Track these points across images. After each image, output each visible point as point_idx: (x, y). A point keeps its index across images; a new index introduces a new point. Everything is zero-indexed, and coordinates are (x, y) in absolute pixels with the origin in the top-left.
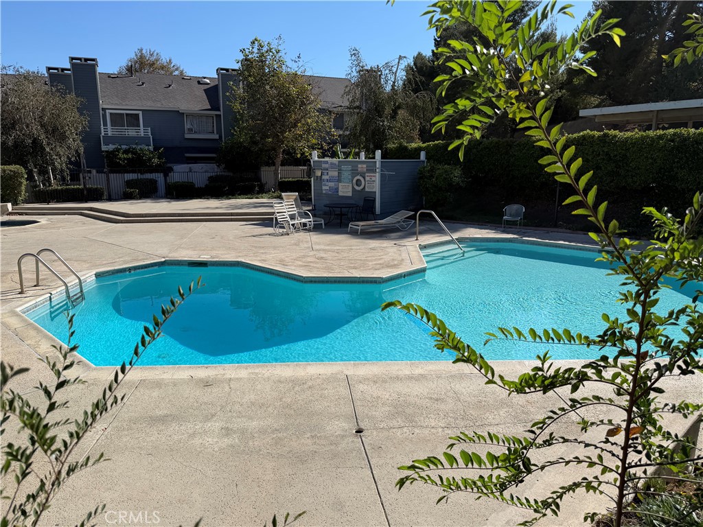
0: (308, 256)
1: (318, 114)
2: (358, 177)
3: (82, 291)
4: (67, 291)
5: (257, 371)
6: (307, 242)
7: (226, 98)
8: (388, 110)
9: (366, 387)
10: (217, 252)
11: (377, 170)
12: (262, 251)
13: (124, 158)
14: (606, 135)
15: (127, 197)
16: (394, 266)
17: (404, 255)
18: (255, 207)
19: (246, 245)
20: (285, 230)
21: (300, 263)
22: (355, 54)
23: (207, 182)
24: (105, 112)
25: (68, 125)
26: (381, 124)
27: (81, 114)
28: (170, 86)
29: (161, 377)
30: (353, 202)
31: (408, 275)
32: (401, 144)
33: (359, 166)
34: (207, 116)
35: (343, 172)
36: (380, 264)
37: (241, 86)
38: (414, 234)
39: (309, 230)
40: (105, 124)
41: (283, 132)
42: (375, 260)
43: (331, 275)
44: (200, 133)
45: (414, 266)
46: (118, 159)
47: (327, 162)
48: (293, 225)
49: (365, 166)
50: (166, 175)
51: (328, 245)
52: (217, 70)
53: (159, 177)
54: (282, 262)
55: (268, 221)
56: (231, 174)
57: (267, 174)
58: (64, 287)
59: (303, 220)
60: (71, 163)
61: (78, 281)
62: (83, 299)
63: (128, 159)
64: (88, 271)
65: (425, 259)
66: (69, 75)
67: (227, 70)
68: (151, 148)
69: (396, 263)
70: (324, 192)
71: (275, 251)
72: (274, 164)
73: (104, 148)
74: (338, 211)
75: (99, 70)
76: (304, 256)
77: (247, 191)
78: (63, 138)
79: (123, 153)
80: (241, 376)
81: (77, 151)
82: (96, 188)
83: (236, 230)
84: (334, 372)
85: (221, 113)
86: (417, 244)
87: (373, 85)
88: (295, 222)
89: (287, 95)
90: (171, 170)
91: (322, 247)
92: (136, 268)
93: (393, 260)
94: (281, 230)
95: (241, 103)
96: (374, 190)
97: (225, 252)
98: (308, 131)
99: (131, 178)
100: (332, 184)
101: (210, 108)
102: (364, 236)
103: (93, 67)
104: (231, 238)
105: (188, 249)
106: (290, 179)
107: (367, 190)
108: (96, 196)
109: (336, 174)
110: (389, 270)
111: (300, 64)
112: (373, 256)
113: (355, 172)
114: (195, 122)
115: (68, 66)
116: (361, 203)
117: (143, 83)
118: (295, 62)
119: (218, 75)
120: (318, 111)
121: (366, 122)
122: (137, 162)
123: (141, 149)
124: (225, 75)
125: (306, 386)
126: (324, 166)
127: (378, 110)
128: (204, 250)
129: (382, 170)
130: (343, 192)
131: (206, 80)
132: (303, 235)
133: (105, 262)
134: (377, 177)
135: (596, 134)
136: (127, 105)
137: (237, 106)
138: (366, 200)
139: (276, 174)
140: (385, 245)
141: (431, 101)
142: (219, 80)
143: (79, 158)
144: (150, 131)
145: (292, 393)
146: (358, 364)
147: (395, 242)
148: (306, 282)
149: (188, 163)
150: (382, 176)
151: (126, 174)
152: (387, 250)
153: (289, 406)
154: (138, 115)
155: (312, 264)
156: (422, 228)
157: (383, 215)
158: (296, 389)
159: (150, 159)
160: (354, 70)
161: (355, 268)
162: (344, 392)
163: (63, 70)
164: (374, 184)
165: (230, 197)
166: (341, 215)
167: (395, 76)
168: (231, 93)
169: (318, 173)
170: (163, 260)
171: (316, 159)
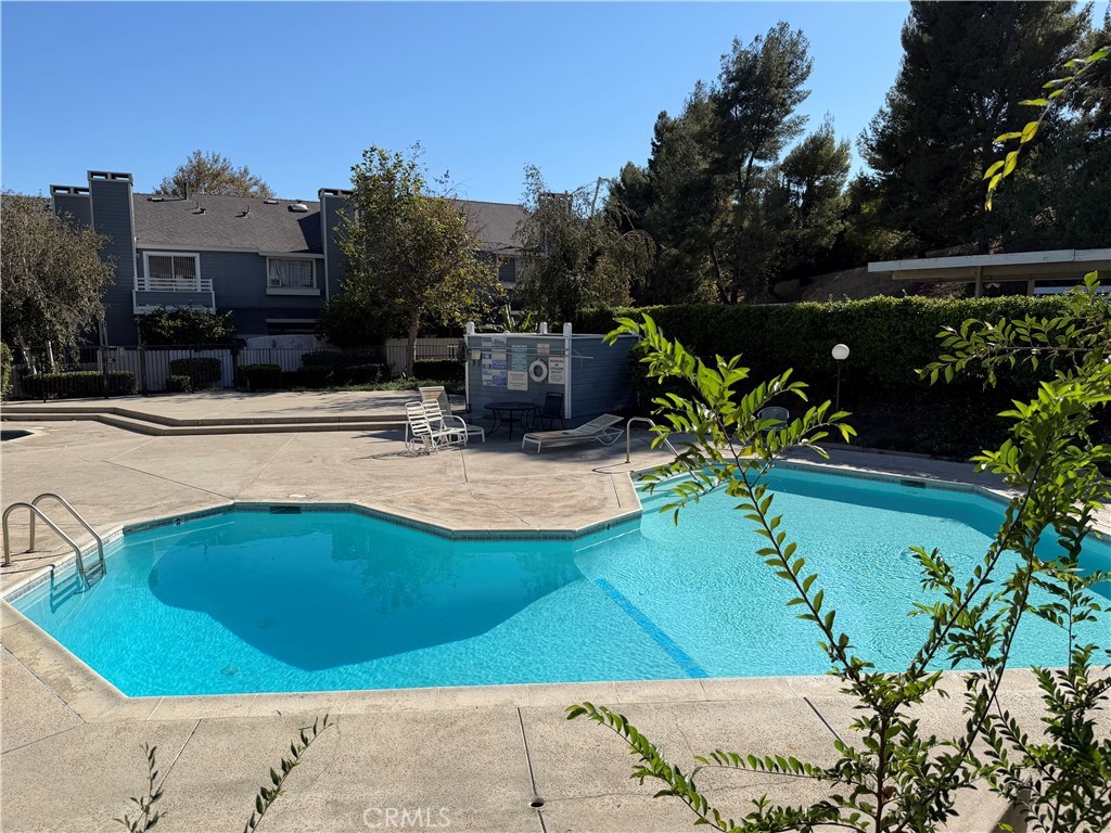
0: (460, 493)
1: (475, 260)
2: (538, 363)
3: (101, 559)
4: (79, 561)
5: (379, 702)
6: (458, 467)
7: (333, 236)
8: (582, 258)
9: (548, 729)
10: (315, 487)
11: (567, 353)
12: (389, 484)
13: (170, 327)
14: (907, 303)
15: (171, 389)
16: (593, 510)
17: (609, 490)
18: (377, 406)
19: (361, 473)
20: (423, 446)
21: (447, 506)
22: (533, 173)
23: (301, 364)
24: (141, 255)
25: (82, 277)
26: (572, 278)
27: (104, 260)
28: (245, 214)
29: (233, 714)
30: (529, 400)
31: (613, 525)
32: (602, 308)
33: (539, 346)
34: (303, 262)
35: (514, 355)
36: (571, 506)
37: (357, 216)
38: (623, 451)
39: (461, 446)
40: (141, 274)
41: (421, 288)
42: (564, 499)
43: (494, 527)
44: (290, 286)
45: (622, 509)
46: (160, 327)
47: (489, 339)
48: (436, 439)
49: (547, 346)
50: (235, 354)
51: (492, 472)
52: (320, 192)
53: (224, 356)
54: (418, 504)
55: (396, 430)
56: (340, 351)
57: (395, 350)
58: (74, 554)
59: (453, 431)
60: (83, 334)
61: (95, 542)
62: (104, 572)
63: (175, 328)
64: (112, 524)
65: (639, 496)
66: (86, 198)
67: (335, 192)
68: (213, 310)
69: (595, 503)
70: (485, 384)
71: (408, 484)
72: (406, 335)
73: (138, 310)
74: (506, 416)
75: (134, 190)
76: (453, 494)
77: (363, 379)
78: (73, 297)
79: (167, 319)
80: (354, 711)
81: (94, 318)
82: (124, 375)
83: (347, 445)
84: (499, 703)
85: (325, 256)
86: (627, 469)
87: (558, 221)
88: (440, 434)
89: (428, 232)
90: (243, 343)
91: (482, 476)
92: (187, 517)
93: (591, 498)
94: (417, 446)
95: (356, 243)
96: (561, 382)
97: (329, 487)
98: (460, 286)
99: (180, 358)
100: (497, 372)
101: (306, 248)
102: (546, 456)
103: (125, 187)
104: (338, 462)
105: (270, 482)
106: (432, 360)
107: (550, 381)
108: (121, 388)
109: (503, 357)
110: (585, 517)
111: (449, 186)
112: (561, 493)
113: (532, 354)
114: (283, 271)
115: (86, 185)
116: (542, 402)
117: (203, 211)
118: (441, 182)
119: (321, 198)
120: (475, 257)
121: (548, 276)
122: (190, 333)
123: (197, 313)
124: (332, 200)
125: (455, 728)
126: (484, 344)
127: (566, 258)
128: (295, 484)
129: (573, 353)
130: (514, 385)
131: (301, 205)
132: (451, 455)
133: (138, 507)
134: (567, 363)
135: (894, 301)
136: (176, 244)
137: (350, 248)
138: (549, 397)
139: (409, 349)
140: (579, 472)
141: (647, 244)
142: (321, 207)
143: (97, 328)
144: (211, 284)
145: (435, 740)
146: (536, 688)
147: (594, 467)
148: (456, 539)
149: (271, 334)
150: (574, 361)
151: (171, 352)
152: (583, 481)
153: (429, 763)
154: (193, 259)
155: (466, 508)
156: (635, 440)
157: (577, 421)
158: (440, 733)
159: (210, 328)
160: (530, 198)
161: (532, 514)
162: (515, 737)
163: (77, 190)
164: (561, 373)
165: (337, 388)
166: (511, 421)
167: (593, 207)
168: (341, 227)
169: (476, 355)
170: (231, 502)
171: (473, 334)
